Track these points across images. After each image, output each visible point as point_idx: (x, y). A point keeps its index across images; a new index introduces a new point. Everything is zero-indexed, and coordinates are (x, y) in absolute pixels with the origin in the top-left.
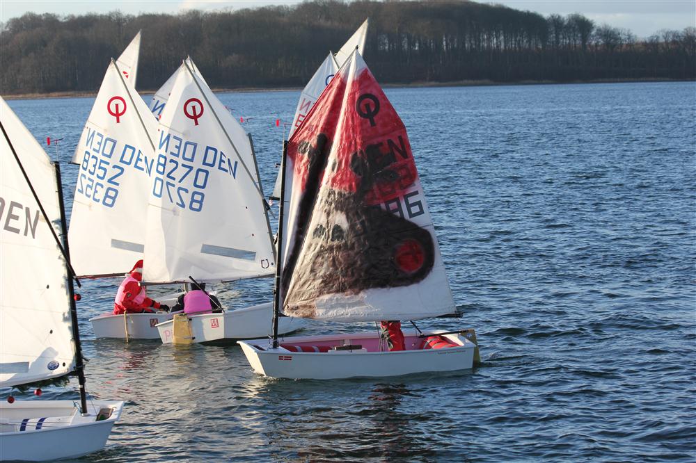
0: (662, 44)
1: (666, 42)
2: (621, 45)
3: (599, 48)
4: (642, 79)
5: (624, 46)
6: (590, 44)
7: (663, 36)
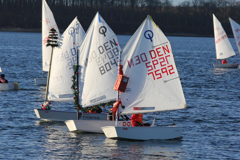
0: (191, 8)
1: (195, 6)
2: (161, 7)
3: (144, 9)
4: (175, 34)
5: (163, 9)
6: (137, 6)
7: (193, 2)
